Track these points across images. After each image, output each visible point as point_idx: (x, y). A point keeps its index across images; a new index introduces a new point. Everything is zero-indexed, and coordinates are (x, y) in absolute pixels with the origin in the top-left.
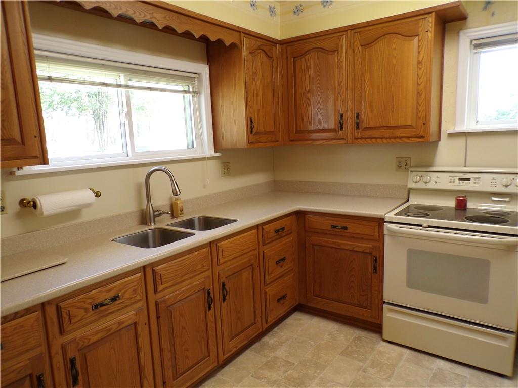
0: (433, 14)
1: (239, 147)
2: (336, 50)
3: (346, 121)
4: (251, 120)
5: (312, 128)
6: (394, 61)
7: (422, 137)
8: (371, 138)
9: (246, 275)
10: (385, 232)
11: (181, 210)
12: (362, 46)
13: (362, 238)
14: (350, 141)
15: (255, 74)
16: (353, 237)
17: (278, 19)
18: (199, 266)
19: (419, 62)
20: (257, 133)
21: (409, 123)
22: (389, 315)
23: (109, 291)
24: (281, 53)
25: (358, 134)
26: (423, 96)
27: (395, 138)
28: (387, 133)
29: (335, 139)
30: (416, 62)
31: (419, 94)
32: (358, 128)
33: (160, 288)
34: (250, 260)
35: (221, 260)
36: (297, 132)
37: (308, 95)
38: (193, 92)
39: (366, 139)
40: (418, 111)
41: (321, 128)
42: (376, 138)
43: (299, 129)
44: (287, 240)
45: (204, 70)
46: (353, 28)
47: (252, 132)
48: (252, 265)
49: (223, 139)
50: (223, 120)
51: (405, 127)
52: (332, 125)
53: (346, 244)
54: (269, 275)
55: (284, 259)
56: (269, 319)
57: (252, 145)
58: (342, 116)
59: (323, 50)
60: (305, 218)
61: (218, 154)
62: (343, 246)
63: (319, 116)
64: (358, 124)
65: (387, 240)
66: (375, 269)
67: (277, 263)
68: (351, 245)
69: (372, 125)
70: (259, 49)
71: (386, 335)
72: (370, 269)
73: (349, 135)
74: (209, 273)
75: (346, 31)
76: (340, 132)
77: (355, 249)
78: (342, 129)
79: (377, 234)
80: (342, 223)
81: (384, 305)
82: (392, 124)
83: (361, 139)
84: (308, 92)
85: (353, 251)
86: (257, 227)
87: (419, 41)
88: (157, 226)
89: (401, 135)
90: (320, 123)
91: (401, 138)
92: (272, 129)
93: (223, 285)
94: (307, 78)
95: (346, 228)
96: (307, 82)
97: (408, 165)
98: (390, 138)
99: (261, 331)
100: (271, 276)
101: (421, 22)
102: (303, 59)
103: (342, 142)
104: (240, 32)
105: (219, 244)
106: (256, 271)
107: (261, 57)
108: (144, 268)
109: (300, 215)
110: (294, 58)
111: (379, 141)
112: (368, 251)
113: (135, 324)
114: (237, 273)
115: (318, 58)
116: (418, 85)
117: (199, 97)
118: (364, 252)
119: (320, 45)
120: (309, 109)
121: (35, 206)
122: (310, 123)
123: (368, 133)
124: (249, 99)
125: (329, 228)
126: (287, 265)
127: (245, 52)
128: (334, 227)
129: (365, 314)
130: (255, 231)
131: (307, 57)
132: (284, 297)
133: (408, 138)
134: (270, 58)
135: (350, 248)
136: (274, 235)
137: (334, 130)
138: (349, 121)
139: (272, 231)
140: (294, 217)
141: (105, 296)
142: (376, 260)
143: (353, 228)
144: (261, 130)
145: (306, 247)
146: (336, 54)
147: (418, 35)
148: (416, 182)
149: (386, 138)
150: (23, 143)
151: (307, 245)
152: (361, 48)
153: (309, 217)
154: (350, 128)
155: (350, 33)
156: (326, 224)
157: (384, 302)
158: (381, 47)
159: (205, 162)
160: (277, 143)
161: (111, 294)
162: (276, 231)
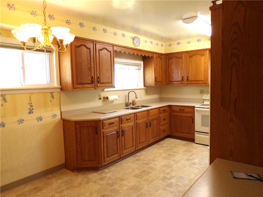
0: (208, 50)
1: (152, 86)
2: (181, 58)
3: (184, 78)
4: (156, 78)
5: (173, 80)
6: (198, 62)
7: (206, 84)
8: (192, 84)
9: (155, 121)
10: (195, 110)
11: (136, 103)
12: (189, 57)
13: (189, 113)
14: (185, 84)
15: (157, 64)
16: (186, 113)
17: (164, 47)
18: (145, 116)
19: (205, 63)
20: (157, 82)
21: (202, 79)
22: (197, 135)
23: (129, 117)
24: (164, 57)
25: (188, 82)
26: (206, 72)
27: (199, 84)
28: (196, 82)
29: (181, 84)
30: (204, 62)
31: (205, 71)
32: (188, 81)
33: (137, 119)
34: (156, 117)
35: (150, 116)
36: (169, 81)
37: (173, 71)
38: (139, 69)
39: (190, 84)
40: (205, 76)
41: (176, 80)
42: (193, 84)
43: (169, 80)
44: (166, 114)
45: (142, 63)
46: (186, 52)
47: (156, 81)
48: (157, 119)
49: (147, 83)
50: (147, 77)
51: (202, 81)
52: (180, 79)
53: (184, 115)
54: (161, 123)
55: (165, 119)
56: (161, 136)
57: (156, 85)
58: (183, 77)
59: (177, 57)
60: (171, 107)
61: (145, 88)
62: (183, 116)
63: (176, 77)
64: (188, 80)
65: (196, 113)
66: (192, 121)
67: (163, 120)
68: (185, 115)
69: (192, 80)
70: (158, 57)
71: (196, 142)
72: (191, 122)
73: (185, 83)
74: (147, 118)
75: (184, 53)
76: (182, 82)
77: (187, 116)
78: (183, 81)
79: (193, 111)
80: (182, 109)
81: (195, 132)
82: (198, 79)
83: (189, 84)
84: (173, 70)
85: (186, 117)
86: (158, 108)
87: (205, 57)
88: (130, 107)
89: (200, 83)
90: (176, 79)
91: (200, 84)
92: (161, 81)
93: (150, 122)
94: (172, 66)
95: (184, 110)
96: (172, 67)
97: (204, 92)
98: (197, 84)
99: (158, 139)
100: (162, 123)
101: (205, 52)
102: (171, 60)
103: (183, 85)
104: (153, 53)
105: (149, 111)
106: (158, 121)
107: (159, 59)
108: (135, 113)
109: (170, 106)
110: (168, 59)
111: (194, 84)
112: (190, 116)
113: (133, 126)
114: (153, 120)
115: (176, 60)
116: (205, 69)
117: (140, 71)
118: (189, 117)
119: (177, 56)
120: (173, 74)
121: (107, 98)
122: (173, 79)
123: (191, 82)
124: (155, 72)
125: (179, 110)
126: (166, 121)
127: (155, 58)
128: (180, 110)
129: (190, 136)
130: (158, 109)
131: (172, 59)
132: (165, 131)
133: (202, 84)
134: (161, 59)
135: (185, 116)
136: (163, 111)
137: (181, 81)
138: (185, 79)
139: (162, 110)
140: (168, 107)
141: (128, 118)
142: (193, 119)
143: (186, 110)
144: (158, 81)
145: (171, 116)
146: (181, 59)
147: (204, 55)
148: (206, 97)
149: (196, 84)
150: (112, 83)
151: (172, 116)
152: (188, 58)
153: (173, 107)
154: (185, 80)
155: (185, 53)
156: (178, 109)
157: (195, 131)
158: (194, 58)
159: (141, 90)
160: (162, 85)
161: (129, 118)
162: (163, 110)
